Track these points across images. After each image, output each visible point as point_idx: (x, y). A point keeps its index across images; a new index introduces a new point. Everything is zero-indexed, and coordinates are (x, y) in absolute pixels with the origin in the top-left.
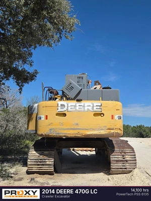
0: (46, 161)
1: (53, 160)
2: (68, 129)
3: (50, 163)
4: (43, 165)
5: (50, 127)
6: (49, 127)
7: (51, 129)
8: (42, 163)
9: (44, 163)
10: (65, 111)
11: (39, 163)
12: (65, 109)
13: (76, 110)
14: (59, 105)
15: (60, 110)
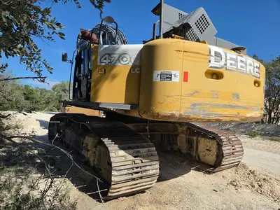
0: (148, 168)
1: (157, 166)
2: (225, 106)
3: (154, 171)
4: (141, 178)
5: (194, 100)
6: (191, 99)
7: (194, 105)
8: (140, 175)
9: (144, 174)
10: (222, 67)
11: (135, 176)
12: (222, 63)
13: (237, 69)
14: (213, 53)
15: (213, 63)
